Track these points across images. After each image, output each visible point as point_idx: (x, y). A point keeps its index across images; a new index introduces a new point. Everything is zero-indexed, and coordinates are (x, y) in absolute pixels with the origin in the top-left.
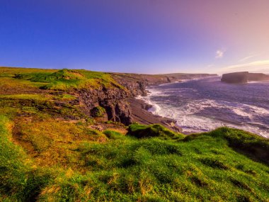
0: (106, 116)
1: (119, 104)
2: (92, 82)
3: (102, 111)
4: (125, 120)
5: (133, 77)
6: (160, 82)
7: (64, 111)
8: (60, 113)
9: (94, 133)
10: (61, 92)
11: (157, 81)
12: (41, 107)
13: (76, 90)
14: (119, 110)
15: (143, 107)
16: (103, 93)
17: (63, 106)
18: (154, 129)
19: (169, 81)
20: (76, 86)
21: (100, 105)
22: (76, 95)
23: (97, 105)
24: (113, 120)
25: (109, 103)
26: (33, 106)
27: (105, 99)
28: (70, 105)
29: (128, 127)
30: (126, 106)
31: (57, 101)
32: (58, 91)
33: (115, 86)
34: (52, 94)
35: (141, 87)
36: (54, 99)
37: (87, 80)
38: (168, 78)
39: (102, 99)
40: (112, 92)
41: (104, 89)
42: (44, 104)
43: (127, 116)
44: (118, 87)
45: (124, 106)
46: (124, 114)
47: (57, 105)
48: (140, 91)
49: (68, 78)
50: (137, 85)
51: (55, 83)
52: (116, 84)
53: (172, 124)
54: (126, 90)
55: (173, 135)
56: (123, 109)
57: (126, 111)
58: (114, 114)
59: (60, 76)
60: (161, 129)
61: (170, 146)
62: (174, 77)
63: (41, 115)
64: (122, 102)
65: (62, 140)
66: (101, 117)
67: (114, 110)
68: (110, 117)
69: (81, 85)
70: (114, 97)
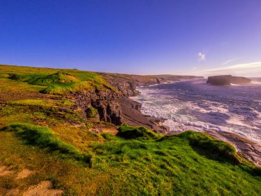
0: (98, 116)
1: (111, 105)
2: (86, 84)
3: (94, 111)
4: (115, 120)
5: (125, 77)
6: (150, 83)
7: (67, 116)
8: (64, 118)
9: (96, 136)
10: (60, 96)
11: (148, 82)
13: (71, 93)
14: (110, 110)
15: (133, 107)
16: (95, 95)
17: (65, 111)
18: (140, 131)
19: (158, 82)
20: (71, 90)
21: (93, 105)
23: (89, 106)
24: (104, 120)
25: (101, 104)
26: (41, 112)
27: (97, 100)
28: (71, 111)
29: (118, 127)
30: (117, 107)
31: (60, 107)
32: (57, 96)
33: (107, 88)
34: (52, 98)
35: (131, 87)
37: (81, 83)
38: (158, 79)
39: (95, 100)
40: (104, 93)
41: (97, 91)
42: (50, 110)
43: (117, 116)
44: (110, 89)
45: (115, 107)
46: (114, 115)
47: (61, 110)
48: (130, 91)
49: (63, 81)
50: (128, 85)
51: (53, 87)
52: (109, 86)
53: (160, 123)
54: (117, 91)
55: (154, 136)
56: (114, 109)
57: (117, 112)
58: (105, 114)
59: (55, 78)
60: (145, 131)
62: (163, 78)
63: (51, 120)
64: (113, 103)
67: (105, 110)
68: (102, 117)
69: (76, 88)
70: (105, 98)
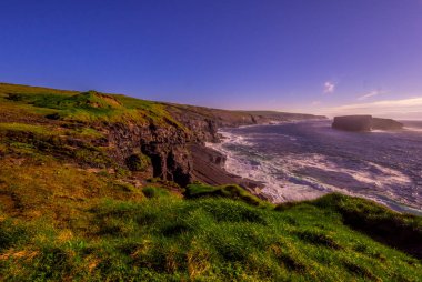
0: (151, 169)
1: (174, 153)
2: (134, 113)
3: (145, 160)
5: (201, 112)
6: (240, 122)
7: (81, 153)
8: (73, 156)
9: (126, 189)
10: (81, 124)
11: (236, 121)
12: (43, 145)
13: (106, 124)
14: (174, 162)
16: (149, 132)
17: (80, 145)
19: (254, 121)
20: (106, 119)
21: (143, 151)
22: (106, 132)
23: (137, 151)
24: (162, 178)
25: (159, 149)
26: (29, 142)
27: (151, 143)
28: (92, 146)
29: (184, 190)
30: (186, 156)
31: (71, 138)
32: (76, 124)
33: (170, 123)
34: (65, 126)
35: (210, 128)
36: (67, 134)
37: (126, 111)
38: (254, 117)
39: (147, 142)
40: (165, 132)
41: (152, 127)
42: (49, 141)
43: (185, 171)
44: (175, 125)
45: (182, 156)
46: (180, 169)
47: (70, 143)
48: (208, 133)
49: (95, 106)
50: (205, 124)
51: (73, 111)
52: (172, 120)
53: (257, 189)
54: (187, 130)
56: (180, 160)
57: (185, 164)
58: (165, 167)
59: (83, 101)
60: (238, 192)
61: (248, 211)
63: (41, 157)
64: (179, 149)
65: (67, 194)
66: (142, 170)
67: (164, 160)
68: (157, 172)
69: (115, 118)
70: (166, 140)
